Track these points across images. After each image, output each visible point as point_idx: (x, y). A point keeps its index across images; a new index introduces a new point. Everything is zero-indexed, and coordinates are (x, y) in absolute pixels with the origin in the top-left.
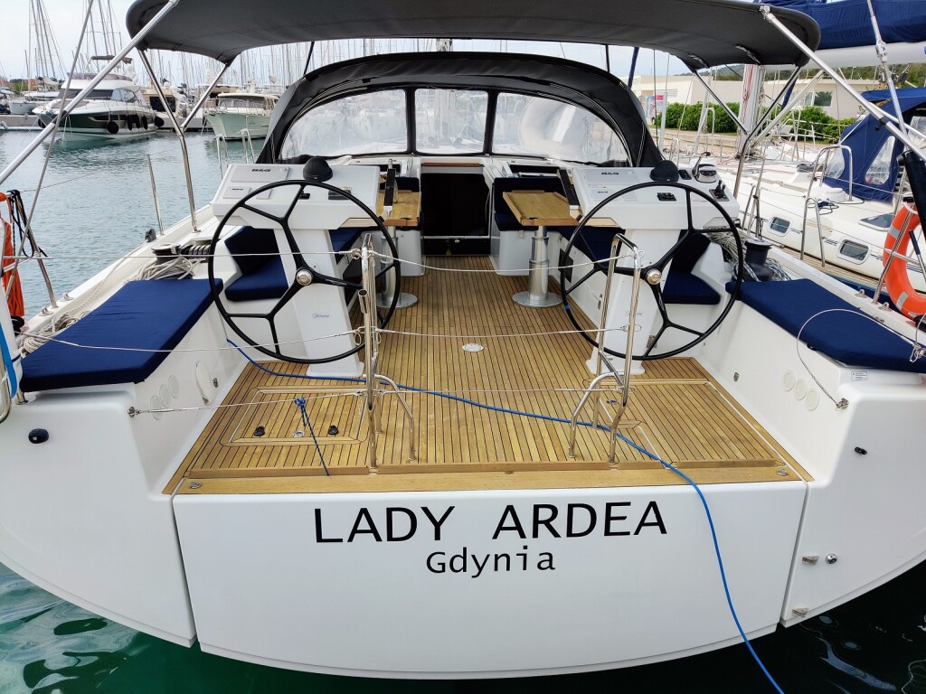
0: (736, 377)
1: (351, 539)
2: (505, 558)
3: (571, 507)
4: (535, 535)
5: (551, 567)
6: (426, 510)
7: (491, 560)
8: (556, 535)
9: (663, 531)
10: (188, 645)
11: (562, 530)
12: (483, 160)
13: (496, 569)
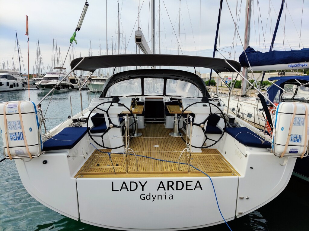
0: (226, 153)
1: (121, 190)
2: (160, 196)
3: (177, 182)
4: (168, 190)
5: (172, 199)
6: (140, 182)
7: (157, 196)
8: (174, 190)
9: (201, 189)
10: (77, 220)
11: (175, 188)
12: (163, 97)
13: (158, 199)
